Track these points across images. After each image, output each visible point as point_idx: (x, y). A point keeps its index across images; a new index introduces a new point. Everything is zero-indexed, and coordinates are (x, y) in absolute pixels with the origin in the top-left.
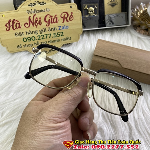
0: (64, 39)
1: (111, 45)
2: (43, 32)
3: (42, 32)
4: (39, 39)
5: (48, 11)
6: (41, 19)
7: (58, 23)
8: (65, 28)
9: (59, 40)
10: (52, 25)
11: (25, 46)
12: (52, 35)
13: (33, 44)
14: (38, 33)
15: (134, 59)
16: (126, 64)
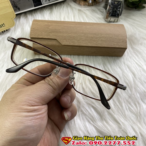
1: (46, 23)
15: (72, 34)
16: (65, 40)
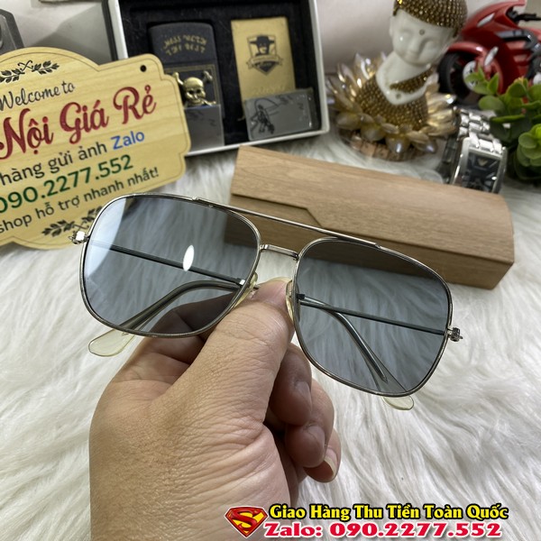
0: (136, 177)
2: (62, 165)
3: (58, 165)
4: (49, 194)
5: (69, 90)
6: (48, 123)
7: (108, 126)
8: (134, 141)
9: (121, 183)
10: (88, 138)
11: (3, 227)
12: (95, 171)
13: (30, 214)
14: (43, 173)
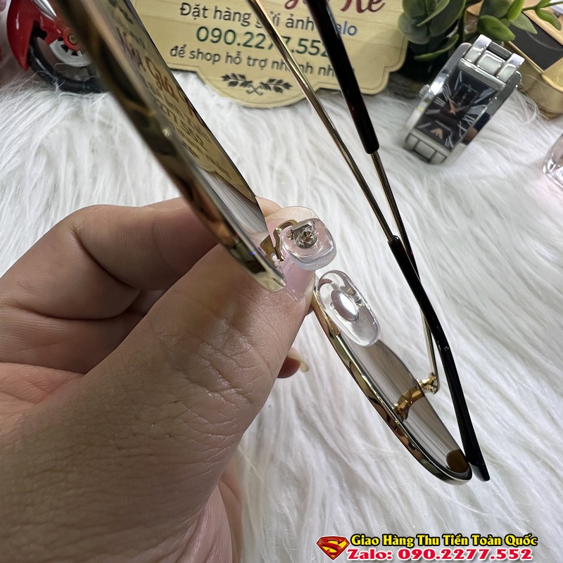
0: (329, 70)
8: (344, 32)
9: (311, 67)
11: (196, 54)
12: (293, 44)
13: (220, 54)
14: (249, 23)
